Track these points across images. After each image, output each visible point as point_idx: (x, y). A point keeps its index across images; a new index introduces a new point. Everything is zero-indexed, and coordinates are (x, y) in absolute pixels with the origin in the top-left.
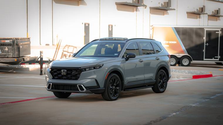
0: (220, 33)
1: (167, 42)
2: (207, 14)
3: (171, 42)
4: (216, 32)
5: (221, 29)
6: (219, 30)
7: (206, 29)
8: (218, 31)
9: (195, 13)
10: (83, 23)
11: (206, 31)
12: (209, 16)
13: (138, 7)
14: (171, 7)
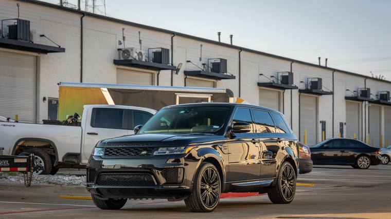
2: (296, 88)
9: (273, 85)
10: (44, 99)
12: (300, 91)
13: (161, 71)
14: (226, 72)
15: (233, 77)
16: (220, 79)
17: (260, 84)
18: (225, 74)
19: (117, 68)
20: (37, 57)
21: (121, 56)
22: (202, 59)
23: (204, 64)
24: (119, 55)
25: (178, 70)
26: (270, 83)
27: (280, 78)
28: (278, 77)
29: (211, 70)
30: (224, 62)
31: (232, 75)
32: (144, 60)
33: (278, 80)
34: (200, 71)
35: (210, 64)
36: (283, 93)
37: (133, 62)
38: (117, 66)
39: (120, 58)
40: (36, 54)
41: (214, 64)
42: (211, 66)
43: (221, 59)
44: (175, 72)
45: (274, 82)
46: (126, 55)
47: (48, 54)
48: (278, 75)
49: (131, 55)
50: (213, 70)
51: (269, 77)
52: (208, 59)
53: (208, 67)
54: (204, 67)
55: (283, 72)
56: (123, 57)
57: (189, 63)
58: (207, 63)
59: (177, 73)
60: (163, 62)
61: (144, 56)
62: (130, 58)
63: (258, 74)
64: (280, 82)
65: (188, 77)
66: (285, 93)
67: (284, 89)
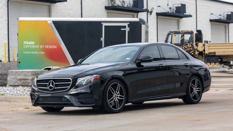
0: (127, 29)
1: (41, 47)
3: (47, 47)
4: (122, 29)
5: (129, 23)
6: (126, 24)
7: (104, 24)
8: (125, 27)
11: (105, 26)
13: (139, 13)
14: (185, 13)
15: (190, 16)
16: (182, 17)
17: (211, 21)
18: (185, 14)
19: (107, 12)
20: (49, 5)
21: (110, 4)
22: (169, 5)
23: (170, 8)
24: (109, 3)
25: (151, 12)
26: (219, 19)
27: (225, 16)
28: (224, 15)
29: (175, 12)
30: (183, 6)
31: (190, 15)
32: (126, 6)
33: (224, 17)
34: (166, 13)
35: (174, 7)
36: (228, 26)
37: (117, 8)
38: (107, 10)
39: (109, 5)
40: (48, 4)
41: (177, 8)
42: (175, 9)
43: (182, 4)
44: (150, 13)
45: (221, 19)
46: (113, 3)
47: (57, 3)
48: (224, 14)
49: (116, 3)
50: (176, 11)
51: (218, 15)
52: (173, 5)
53: (173, 10)
54: (171, 10)
55: (228, 12)
56: (111, 4)
57: (160, 7)
58: (172, 7)
59: (151, 14)
60: (139, 7)
61: (126, 3)
62: (116, 5)
63: (210, 14)
64: (225, 19)
65: (159, 17)
66: (229, 26)
67: (229, 23)
